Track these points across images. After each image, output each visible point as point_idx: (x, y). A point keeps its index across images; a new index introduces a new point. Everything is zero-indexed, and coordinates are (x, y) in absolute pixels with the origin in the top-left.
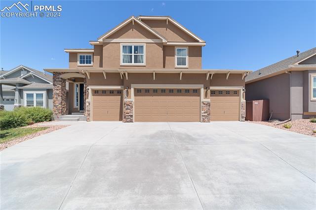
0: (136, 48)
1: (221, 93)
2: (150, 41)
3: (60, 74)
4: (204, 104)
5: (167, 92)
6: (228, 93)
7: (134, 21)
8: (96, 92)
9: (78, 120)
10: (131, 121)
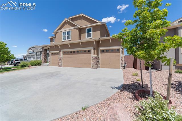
0: (68, 32)
1: (107, 51)
2: (73, 28)
3: (44, 47)
4: (93, 58)
5: (76, 52)
6: (112, 51)
7: (67, 20)
8: (52, 54)
9: (48, 65)
10: (61, 67)
